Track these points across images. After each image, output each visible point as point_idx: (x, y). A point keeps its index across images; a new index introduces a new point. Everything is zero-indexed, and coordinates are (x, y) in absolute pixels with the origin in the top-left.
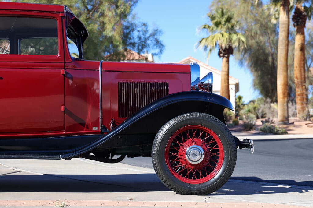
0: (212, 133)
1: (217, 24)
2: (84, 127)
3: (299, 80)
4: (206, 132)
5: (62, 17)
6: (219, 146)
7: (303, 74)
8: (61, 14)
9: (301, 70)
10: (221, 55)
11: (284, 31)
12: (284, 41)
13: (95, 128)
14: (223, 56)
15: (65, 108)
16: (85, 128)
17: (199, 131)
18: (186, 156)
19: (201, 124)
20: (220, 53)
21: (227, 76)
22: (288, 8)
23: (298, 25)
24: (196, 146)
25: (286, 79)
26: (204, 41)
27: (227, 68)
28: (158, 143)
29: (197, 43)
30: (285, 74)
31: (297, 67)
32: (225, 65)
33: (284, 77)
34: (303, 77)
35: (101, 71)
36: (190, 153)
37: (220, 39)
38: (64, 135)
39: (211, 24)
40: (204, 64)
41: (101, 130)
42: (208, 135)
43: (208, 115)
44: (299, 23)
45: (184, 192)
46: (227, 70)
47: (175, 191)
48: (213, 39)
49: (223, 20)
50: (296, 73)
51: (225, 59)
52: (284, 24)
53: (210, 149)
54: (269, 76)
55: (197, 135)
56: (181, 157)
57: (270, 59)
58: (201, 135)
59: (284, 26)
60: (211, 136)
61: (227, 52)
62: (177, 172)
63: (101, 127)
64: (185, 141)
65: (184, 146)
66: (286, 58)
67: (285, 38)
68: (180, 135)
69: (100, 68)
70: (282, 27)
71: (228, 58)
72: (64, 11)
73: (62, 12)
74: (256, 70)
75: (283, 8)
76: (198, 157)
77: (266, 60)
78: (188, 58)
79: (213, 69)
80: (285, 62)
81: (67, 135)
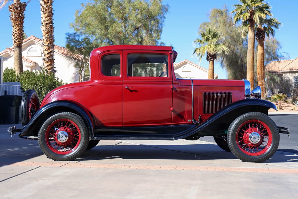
0: (264, 125)
1: (207, 39)
2: (183, 119)
3: (260, 76)
4: (260, 124)
5: (170, 53)
6: (269, 132)
7: (263, 71)
8: (170, 52)
9: (261, 68)
10: (209, 59)
11: (252, 43)
12: (251, 50)
13: (189, 121)
14: (210, 60)
15: (173, 109)
16: (183, 121)
17: (256, 123)
18: (249, 139)
19: (258, 119)
20: (207, 58)
21: (212, 73)
22: (254, 28)
23: (259, 39)
24: (255, 133)
25: (253, 75)
26: (198, 50)
27: (212, 68)
28: (231, 130)
29: (193, 52)
30: (252, 72)
31: (258, 67)
32: (211, 66)
33: (251, 74)
34: (263, 73)
35: (193, 85)
36: (252, 137)
37: (209, 49)
38: (171, 124)
39: (203, 39)
40: (195, 65)
41: (193, 121)
42: (262, 125)
43: (262, 114)
44: (260, 38)
45: (246, 160)
46: (212, 69)
47: (240, 159)
48: (204, 49)
49: (210, 36)
50: (258, 70)
51: (211, 62)
52: (251, 39)
53: (263, 134)
54: (240, 73)
55: (255, 126)
56: (245, 139)
57: (239, 61)
58: (258, 126)
59: (251, 40)
60: (264, 126)
61: (212, 57)
62: (243, 148)
63: (193, 120)
64: (247, 129)
65: (247, 132)
66: (252, 61)
67: (252, 48)
68: (244, 125)
69: (192, 84)
70: (250, 41)
71: (213, 61)
72: (171, 50)
73: (170, 51)
74: (230, 69)
75: (251, 28)
76: (257, 139)
77: (237, 62)
78: (185, 60)
79: (201, 68)
80: (252, 64)
81: (173, 124)
